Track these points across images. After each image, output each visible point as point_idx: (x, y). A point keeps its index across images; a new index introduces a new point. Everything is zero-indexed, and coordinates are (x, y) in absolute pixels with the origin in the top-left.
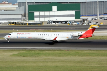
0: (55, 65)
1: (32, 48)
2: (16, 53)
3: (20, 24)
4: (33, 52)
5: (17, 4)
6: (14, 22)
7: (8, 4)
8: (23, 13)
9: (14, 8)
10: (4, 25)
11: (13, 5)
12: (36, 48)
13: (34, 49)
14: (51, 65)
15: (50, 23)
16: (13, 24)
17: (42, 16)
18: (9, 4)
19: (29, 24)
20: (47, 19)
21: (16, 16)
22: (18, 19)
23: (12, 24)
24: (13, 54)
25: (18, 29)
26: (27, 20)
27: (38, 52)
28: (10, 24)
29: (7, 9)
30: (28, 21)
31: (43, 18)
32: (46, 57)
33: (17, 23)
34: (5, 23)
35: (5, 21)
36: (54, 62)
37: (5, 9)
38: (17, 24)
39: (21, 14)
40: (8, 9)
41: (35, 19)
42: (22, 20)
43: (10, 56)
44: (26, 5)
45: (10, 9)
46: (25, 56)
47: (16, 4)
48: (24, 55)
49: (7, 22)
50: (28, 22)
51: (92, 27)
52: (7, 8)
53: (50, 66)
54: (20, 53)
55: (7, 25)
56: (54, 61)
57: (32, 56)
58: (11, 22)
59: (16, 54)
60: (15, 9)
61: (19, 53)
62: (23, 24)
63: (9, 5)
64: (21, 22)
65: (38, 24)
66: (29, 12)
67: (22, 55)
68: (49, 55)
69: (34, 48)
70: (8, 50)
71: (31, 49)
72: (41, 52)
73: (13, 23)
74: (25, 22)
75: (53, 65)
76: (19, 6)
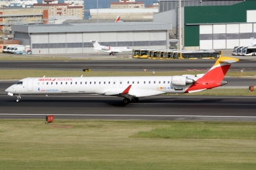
0: (245, 162)
1: (188, 117)
2: (147, 129)
3: (162, 56)
4: (191, 128)
5: (157, 4)
6: (146, 51)
7: (134, 5)
8: (171, 27)
9: (149, 14)
10: (122, 58)
11: (147, 6)
12: (198, 118)
13: (194, 121)
14: (234, 161)
15: (239, 53)
16: (144, 56)
17: (221, 37)
18: (137, 5)
19: (185, 55)
20: (232, 44)
21: (152, 34)
22: (159, 42)
23: (142, 55)
24: (140, 133)
25: (157, 68)
26: (181, 46)
27: (203, 127)
28: (137, 56)
29: (131, 18)
30: (182, 49)
31: (223, 41)
32: (222, 141)
33: (155, 54)
34: (124, 54)
35: (125, 49)
36: (244, 153)
37: (127, 18)
38: (155, 56)
39: (166, 31)
40: (135, 17)
41: (202, 42)
42: (169, 45)
43: (132, 136)
44: (178, 8)
45: (139, 17)
46: (168, 138)
47: (154, 4)
48: (168, 136)
49: (130, 49)
50: (181, 52)
51: (221, 62)
52: (132, 14)
53: (231, 164)
54: (156, 130)
55: (130, 57)
56: (242, 151)
57: (187, 136)
58: (139, 51)
59: (146, 133)
60: (151, 17)
61: (155, 128)
62: (169, 56)
63: (138, 7)
64: (165, 51)
65: (208, 55)
66: (186, 26)
67: (162, 136)
68: (231, 135)
69: (194, 118)
70: (128, 120)
71: (186, 121)
72: (212, 128)
73: (145, 53)
74: (175, 52)
75: (240, 162)
76: (161, 11)
